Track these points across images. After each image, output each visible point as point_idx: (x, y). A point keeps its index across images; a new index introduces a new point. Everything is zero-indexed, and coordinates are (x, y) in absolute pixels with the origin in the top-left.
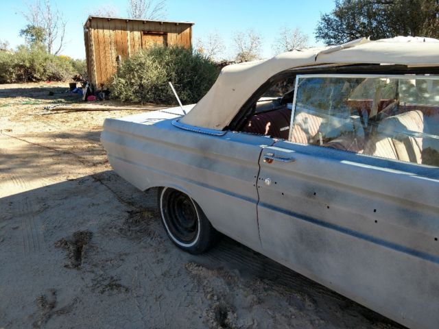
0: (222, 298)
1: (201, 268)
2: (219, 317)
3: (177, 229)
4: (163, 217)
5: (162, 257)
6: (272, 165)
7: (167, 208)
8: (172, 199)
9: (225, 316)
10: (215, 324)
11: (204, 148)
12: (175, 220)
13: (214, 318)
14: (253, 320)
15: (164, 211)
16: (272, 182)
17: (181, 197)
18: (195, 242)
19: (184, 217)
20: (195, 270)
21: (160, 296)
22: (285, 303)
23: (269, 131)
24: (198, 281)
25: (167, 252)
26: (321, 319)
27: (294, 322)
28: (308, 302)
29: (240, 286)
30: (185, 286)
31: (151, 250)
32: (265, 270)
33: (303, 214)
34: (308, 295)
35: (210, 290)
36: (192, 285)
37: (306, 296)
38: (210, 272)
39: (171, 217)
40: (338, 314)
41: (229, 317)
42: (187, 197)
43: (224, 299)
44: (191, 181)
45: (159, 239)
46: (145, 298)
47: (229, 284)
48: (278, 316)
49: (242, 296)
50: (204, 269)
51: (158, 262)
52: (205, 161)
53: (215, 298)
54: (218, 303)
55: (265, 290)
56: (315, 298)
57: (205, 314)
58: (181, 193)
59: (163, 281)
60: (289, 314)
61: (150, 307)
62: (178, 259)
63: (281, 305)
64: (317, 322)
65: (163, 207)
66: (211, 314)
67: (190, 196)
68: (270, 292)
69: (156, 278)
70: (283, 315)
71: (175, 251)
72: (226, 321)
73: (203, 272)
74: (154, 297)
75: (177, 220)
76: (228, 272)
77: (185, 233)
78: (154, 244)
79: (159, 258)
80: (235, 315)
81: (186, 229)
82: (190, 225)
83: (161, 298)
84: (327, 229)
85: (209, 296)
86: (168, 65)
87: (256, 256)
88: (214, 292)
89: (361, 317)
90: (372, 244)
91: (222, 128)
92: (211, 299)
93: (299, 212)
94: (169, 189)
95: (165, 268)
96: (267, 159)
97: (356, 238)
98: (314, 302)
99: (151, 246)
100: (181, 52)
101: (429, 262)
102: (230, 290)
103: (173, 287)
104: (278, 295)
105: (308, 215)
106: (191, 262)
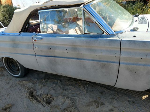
0: (31, 88)
1: (23, 81)
2: (30, 94)
3: (13, 71)
4: (6, 68)
5: (9, 82)
6: (36, 42)
7: (7, 65)
8: (8, 61)
9: (33, 93)
10: (29, 96)
11: (13, 40)
12: (11, 68)
13: (29, 95)
14: (42, 92)
15: (6, 66)
16: (38, 48)
17: (11, 60)
18: (20, 74)
19: (14, 66)
20: (21, 83)
21: (9, 94)
22: (52, 84)
23: (39, 31)
24: (23, 86)
25: (10, 80)
26: (63, 85)
27: (55, 88)
28: (59, 82)
29: (37, 83)
30: (18, 88)
31: (4, 80)
32: (46, 76)
33: (49, 55)
34: (59, 80)
35: (27, 87)
36: (21, 87)
37: (58, 80)
38: (27, 82)
39: (9, 67)
40: (67, 82)
41: (34, 93)
42: (13, 59)
43: (32, 88)
44: (12, 53)
45: (7, 76)
46: (3, 96)
47: (34, 84)
48: (50, 88)
49: (38, 86)
50: (25, 82)
51: (7, 84)
52: (15, 45)
53: (29, 89)
54: (30, 90)
55: (46, 82)
56: (61, 80)
57: (26, 95)
58: (11, 58)
59: (10, 89)
60: (53, 87)
61: (6, 98)
62: (15, 81)
63: (51, 85)
64: (61, 86)
65: (5, 65)
66: (28, 94)
67: (14, 59)
68: (47, 82)
69: (7, 89)
70: (51, 87)
71: (14, 79)
72: (33, 94)
73: (24, 82)
74: (7, 95)
75: (12, 68)
76: (33, 80)
77: (16, 72)
78: (5, 78)
79: (8, 82)
80: (36, 92)
81: (16, 70)
82: (17, 68)
83: (9, 95)
84: (56, 58)
85: (27, 89)
86: (3, 12)
87: (43, 73)
88: (29, 87)
89: (74, 81)
90: (68, 59)
91: (19, 32)
92: (28, 90)
93: (48, 55)
94: (6, 58)
95: (10, 85)
96: (34, 40)
97: (64, 58)
98: (61, 81)
99: (4, 79)
100: (8, 6)
101: (81, 60)
102: (34, 85)
103: (14, 90)
104: (50, 82)
105: (50, 55)
106: (20, 81)
